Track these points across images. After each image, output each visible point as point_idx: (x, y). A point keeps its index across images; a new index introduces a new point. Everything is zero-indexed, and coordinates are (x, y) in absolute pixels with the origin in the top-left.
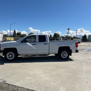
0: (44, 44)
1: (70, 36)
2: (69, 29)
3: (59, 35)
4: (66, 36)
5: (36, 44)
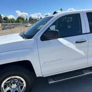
5: (86, 41)
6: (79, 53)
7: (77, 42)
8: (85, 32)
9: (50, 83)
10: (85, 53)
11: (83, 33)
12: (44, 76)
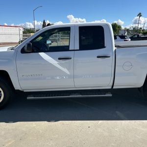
0: (98, 57)
1: (141, 28)
2: (140, 14)
3: (119, 27)
4: (134, 29)
5: (71, 59)
6: (60, 70)
7: (59, 59)
8: (73, 49)
9: (28, 98)
10: (69, 72)
11: (70, 49)
12: (25, 91)
